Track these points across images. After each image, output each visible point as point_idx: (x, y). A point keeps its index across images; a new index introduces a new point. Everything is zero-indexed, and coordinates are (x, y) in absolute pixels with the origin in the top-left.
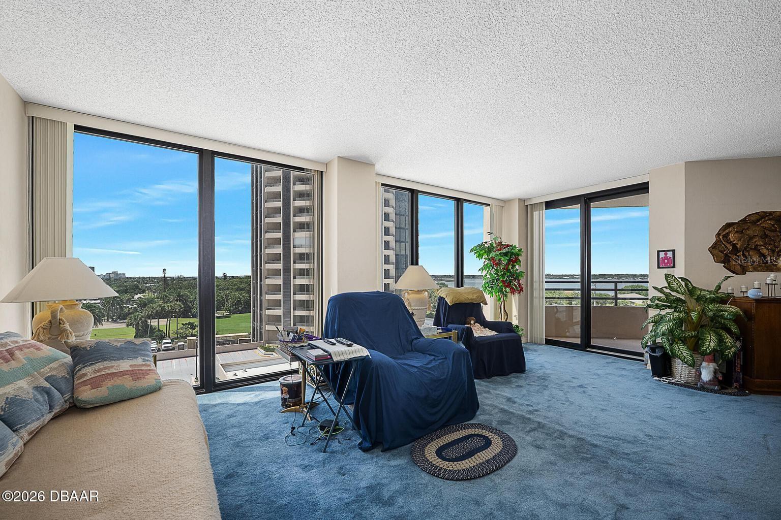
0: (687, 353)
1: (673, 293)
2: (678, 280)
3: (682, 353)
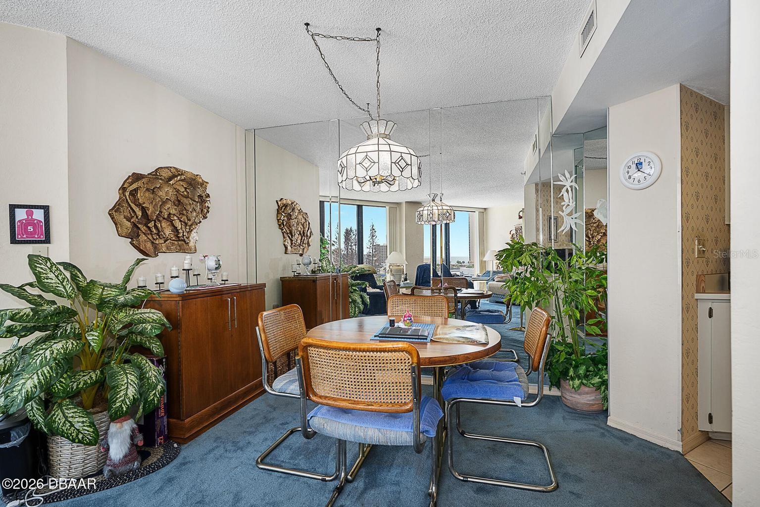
0: (83, 422)
1: (49, 296)
2: (58, 269)
3: (72, 425)
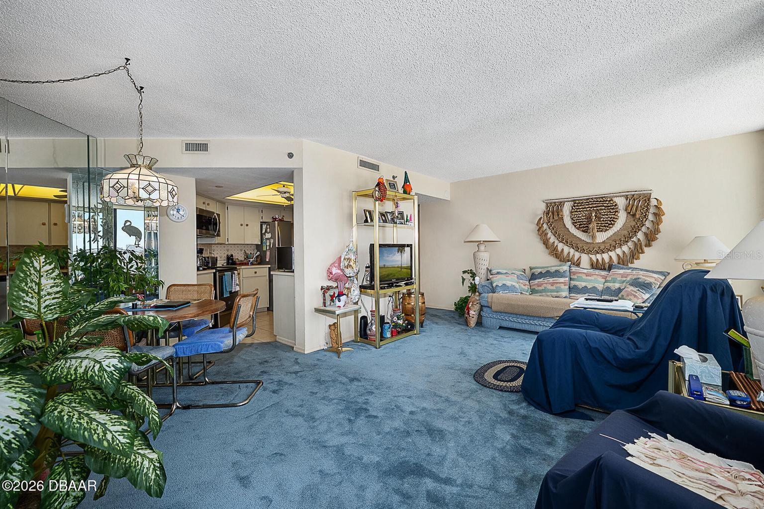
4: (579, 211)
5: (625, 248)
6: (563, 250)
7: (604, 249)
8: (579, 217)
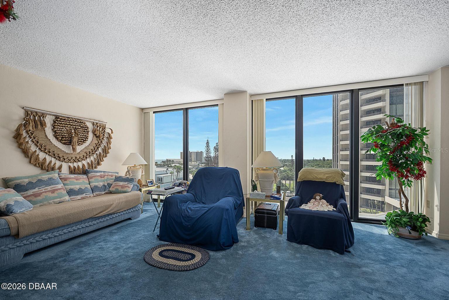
4: (62, 126)
5: (92, 158)
6: (45, 158)
7: (79, 159)
8: (61, 131)
